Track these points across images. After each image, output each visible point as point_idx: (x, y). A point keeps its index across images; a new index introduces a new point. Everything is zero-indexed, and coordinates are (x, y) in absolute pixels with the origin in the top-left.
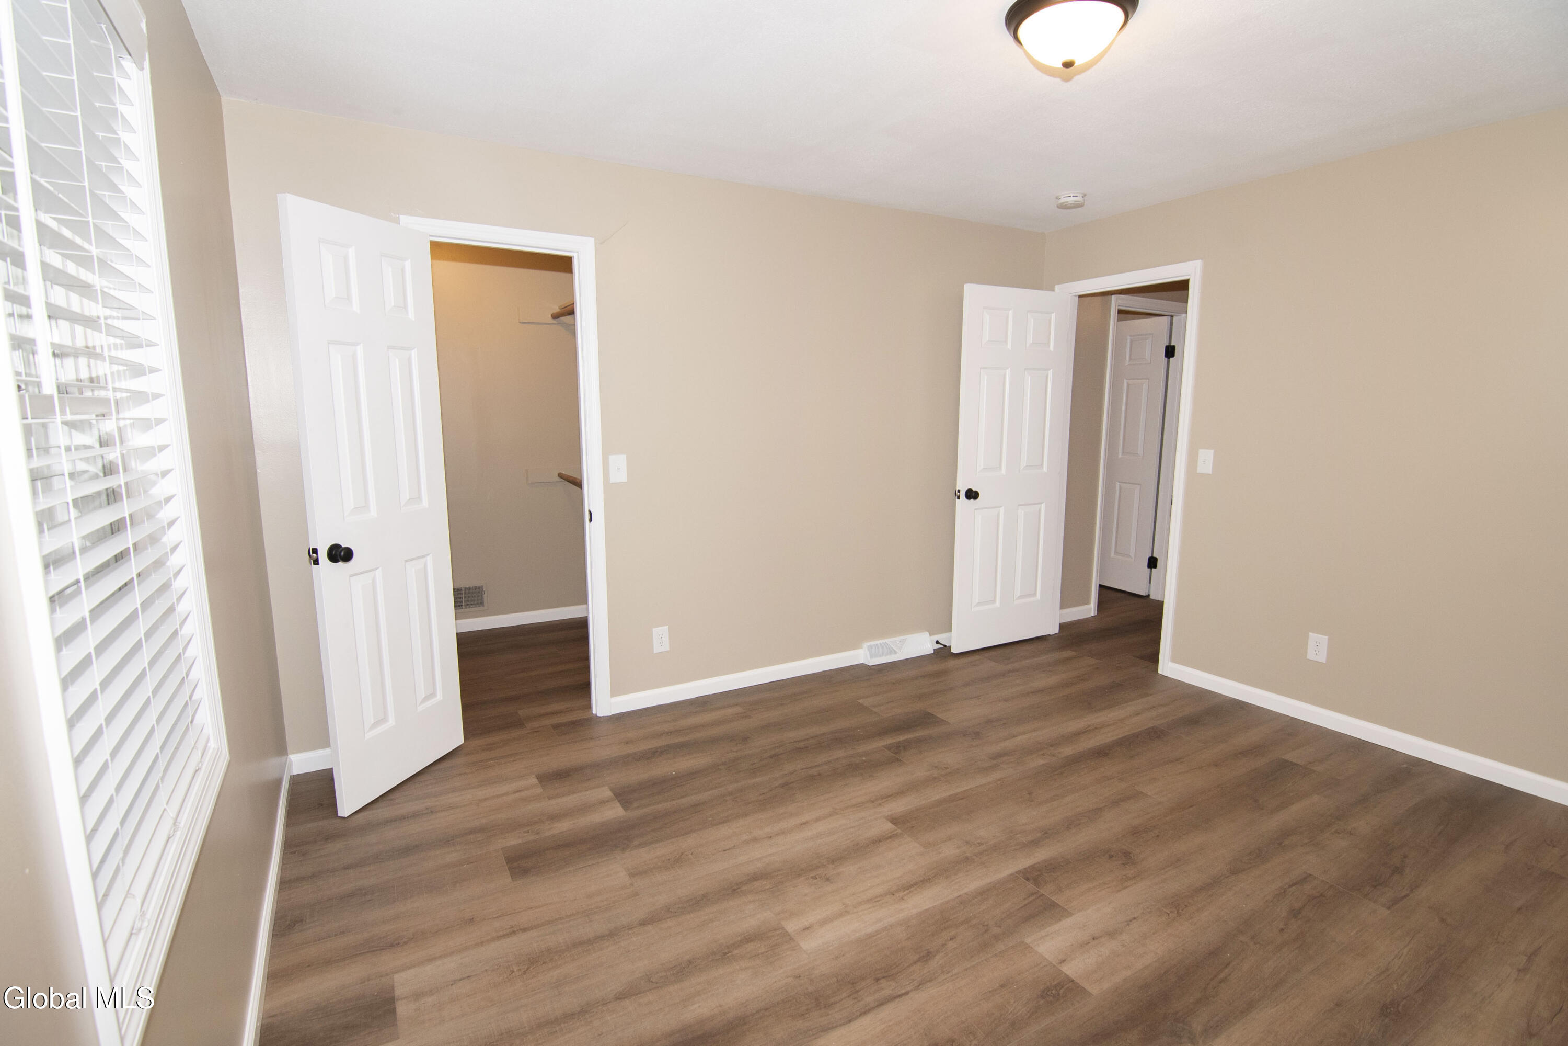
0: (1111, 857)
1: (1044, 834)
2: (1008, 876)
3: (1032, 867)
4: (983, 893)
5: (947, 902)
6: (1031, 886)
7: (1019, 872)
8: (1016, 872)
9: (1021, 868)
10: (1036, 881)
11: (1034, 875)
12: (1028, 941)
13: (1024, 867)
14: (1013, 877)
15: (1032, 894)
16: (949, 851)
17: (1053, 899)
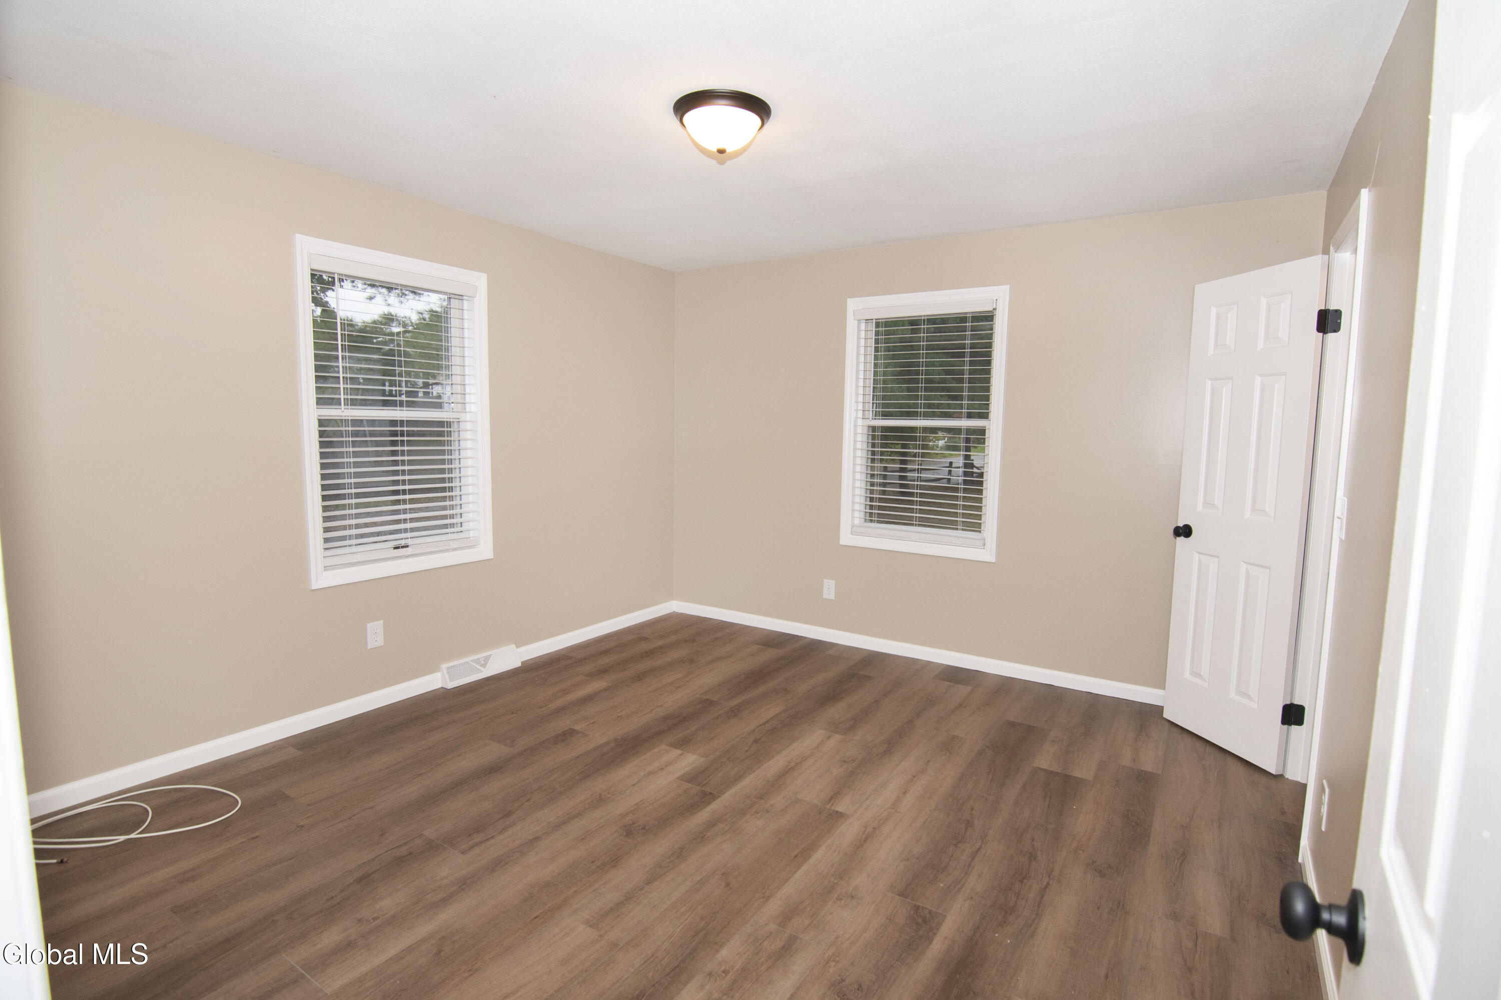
0: (644, 828)
1: (705, 836)
2: (726, 793)
3: (709, 803)
4: (739, 778)
5: (759, 767)
6: (707, 789)
7: (719, 797)
8: (720, 796)
9: (717, 800)
10: (704, 794)
11: (707, 797)
12: (703, 759)
13: (715, 802)
14: (721, 793)
15: (704, 785)
16: (778, 800)
17: (690, 785)
